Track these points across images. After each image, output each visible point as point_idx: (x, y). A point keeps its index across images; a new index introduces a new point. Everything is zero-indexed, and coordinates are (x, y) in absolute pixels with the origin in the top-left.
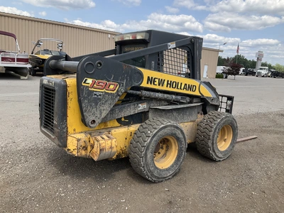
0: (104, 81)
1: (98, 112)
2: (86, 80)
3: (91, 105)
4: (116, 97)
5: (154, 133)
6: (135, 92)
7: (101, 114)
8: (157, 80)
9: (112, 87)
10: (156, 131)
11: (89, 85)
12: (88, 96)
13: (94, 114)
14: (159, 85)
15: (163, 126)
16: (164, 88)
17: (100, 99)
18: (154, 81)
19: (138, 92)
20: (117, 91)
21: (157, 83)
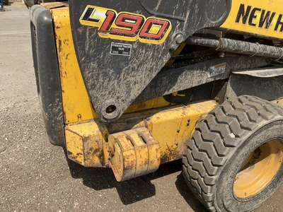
0: (137, 15)
1: (123, 87)
2: (90, 11)
3: (106, 74)
4: (164, 54)
5: (244, 138)
6: (206, 41)
7: (128, 92)
8: (258, 14)
9: (155, 29)
10: (250, 133)
11: (99, 25)
12: (98, 52)
13: (113, 92)
14: (261, 25)
15: (265, 122)
16: (270, 32)
17: (126, 61)
18: (253, 16)
19: (214, 42)
20: (168, 39)
21: (256, 21)
